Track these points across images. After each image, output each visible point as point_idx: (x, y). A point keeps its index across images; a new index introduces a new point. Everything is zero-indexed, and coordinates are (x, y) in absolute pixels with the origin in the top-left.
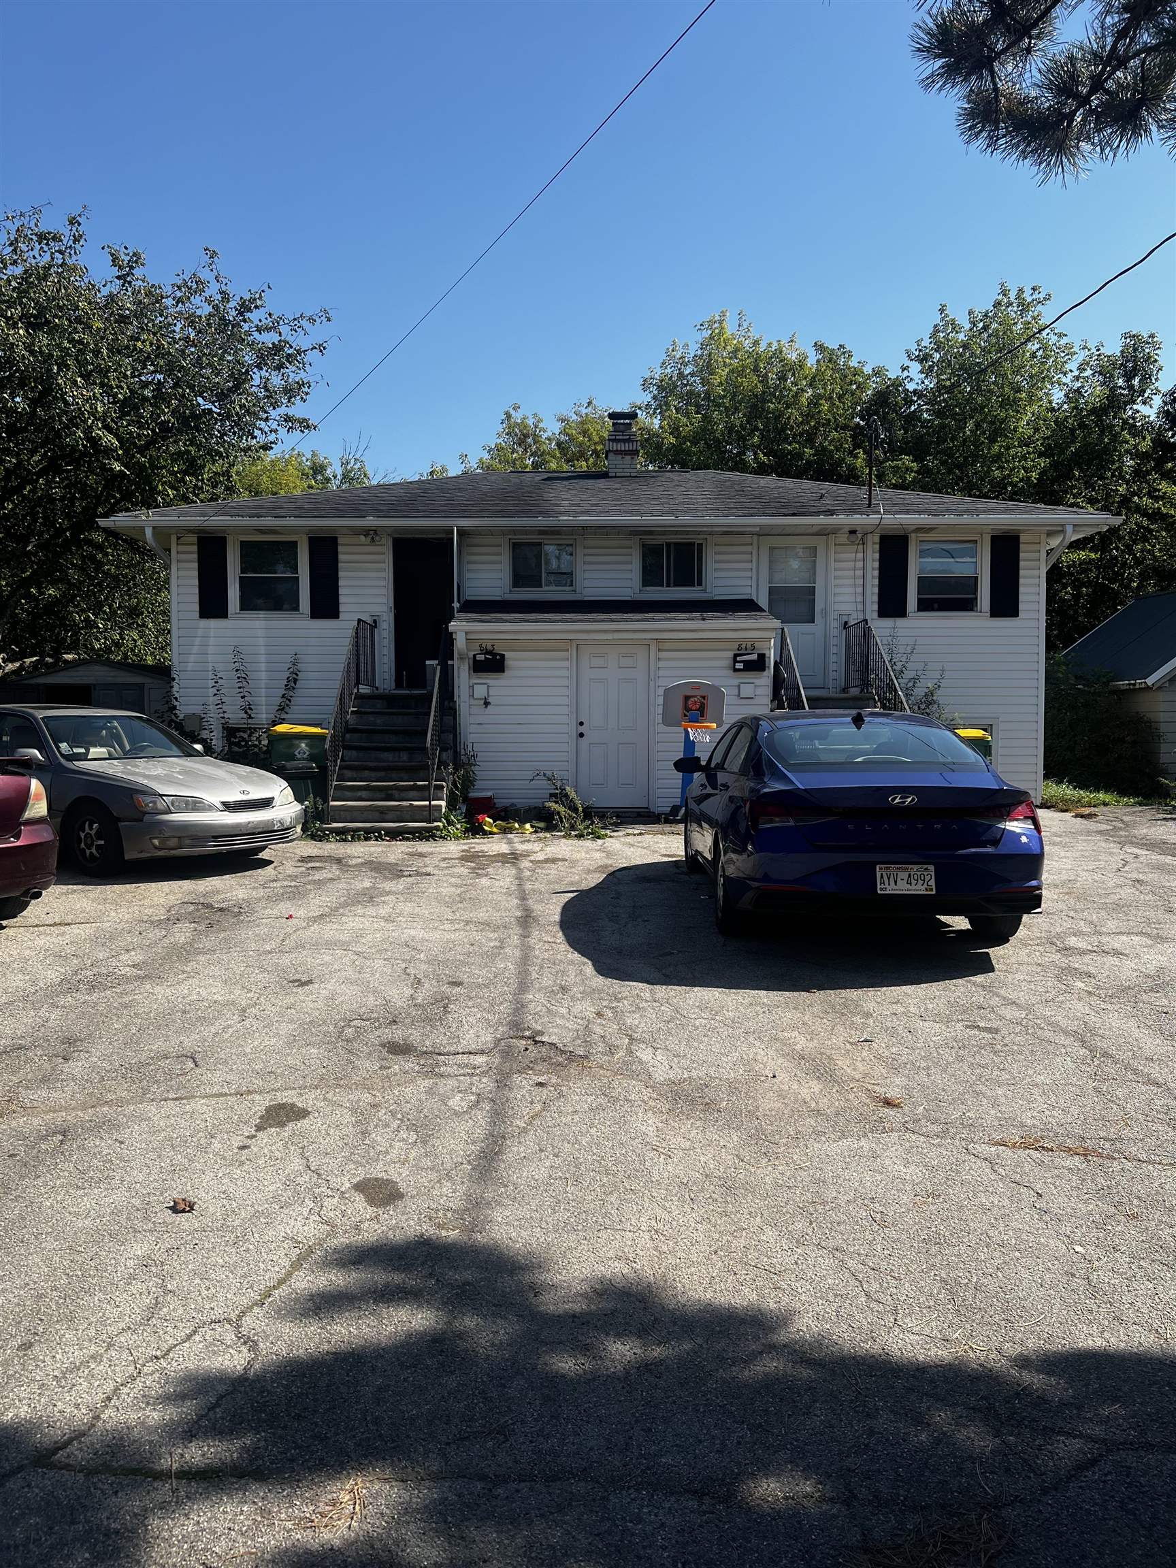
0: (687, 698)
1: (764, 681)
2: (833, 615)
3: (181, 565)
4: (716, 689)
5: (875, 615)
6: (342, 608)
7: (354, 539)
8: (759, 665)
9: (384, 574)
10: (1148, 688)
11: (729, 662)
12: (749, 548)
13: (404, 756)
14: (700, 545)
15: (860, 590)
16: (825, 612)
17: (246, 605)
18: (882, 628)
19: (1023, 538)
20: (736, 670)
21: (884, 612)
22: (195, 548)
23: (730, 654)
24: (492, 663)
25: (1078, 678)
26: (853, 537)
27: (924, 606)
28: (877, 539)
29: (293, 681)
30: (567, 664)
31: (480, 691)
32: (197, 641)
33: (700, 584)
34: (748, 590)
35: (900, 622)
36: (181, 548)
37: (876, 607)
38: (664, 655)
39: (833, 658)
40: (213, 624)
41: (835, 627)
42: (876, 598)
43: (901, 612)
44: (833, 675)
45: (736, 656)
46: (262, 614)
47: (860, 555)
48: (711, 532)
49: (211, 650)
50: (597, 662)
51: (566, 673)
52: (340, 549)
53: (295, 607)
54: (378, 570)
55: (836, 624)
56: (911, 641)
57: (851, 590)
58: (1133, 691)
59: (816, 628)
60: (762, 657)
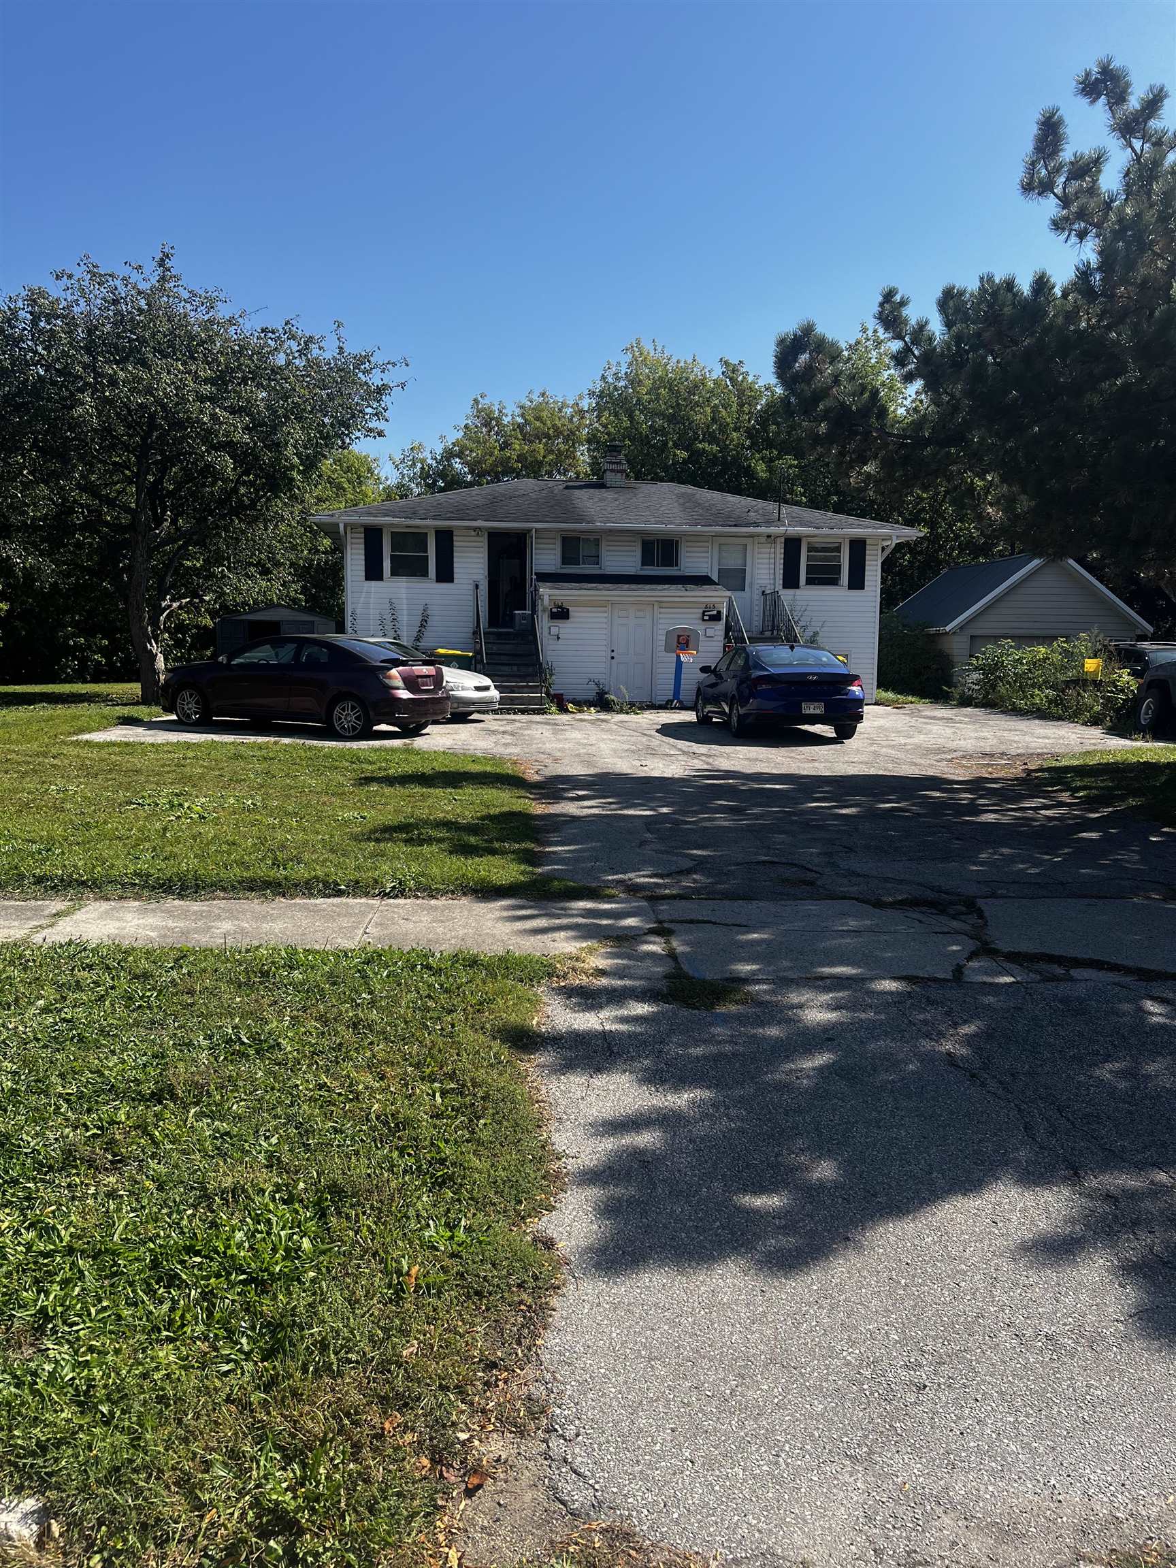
0: (679, 636)
1: (720, 626)
2: (756, 586)
3: (354, 546)
4: (695, 631)
5: (781, 587)
6: (455, 576)
7: (465, 533)
8: (716, 618)
9: (481, 555)
10: (947, 633)
11: (700, 615)
12: (706, 544)
13: (515, 668)
14: (677, 541)
15: (772, 571)
16: (751, 584)
17: (394, 573)
18: (787, 595)
19: (868, 542)
20: (704, 620)
21: (786, 585)
22: (363, 535)
23: (701, 611)
24: (561, 614)
25: (904, 626)
26: (769, 540)
27: (809, 582)
28: (783, 540)
29: (424, 622)
30: (606, 615)
31: (554, 630)
32: (364, 595)
33: (677, 565)
34: (706, 570)
35: (798, 592)
36: (353, 535)
37: (781, 582)
38: (662, 610)
39: (756, 613)
40: (374, 584)
41: (757, 595)
42: (781, 577)
43: (796, 586)
44: (756, 623)
45: (704, 612)
46: (404, 579)
47: (773, 550)
48: (685, 534)
49: (372, 600)
50: (622, 614)
51: (605, 620)
52: (455, 538)
53: (425, 574)
54: (478, 552)
55: (757, 592)
56: (805, 603)
57: (767, 571)
58: (938, 635)
59: (745, 595)
60: (719, 612)
